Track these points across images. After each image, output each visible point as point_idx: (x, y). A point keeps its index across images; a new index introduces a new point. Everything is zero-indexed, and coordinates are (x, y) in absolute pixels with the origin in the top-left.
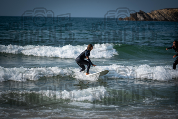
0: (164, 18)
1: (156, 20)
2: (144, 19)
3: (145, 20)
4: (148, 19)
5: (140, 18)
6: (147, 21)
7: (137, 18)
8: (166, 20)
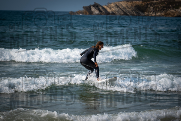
0: (123, 11)
1: (113, 13)
2: (99, 13)
3: (101, 14)
4: (104, 13)
5: (95, 12)
6: (103, 15)
7: (92, 11)
8: (125, 14)
